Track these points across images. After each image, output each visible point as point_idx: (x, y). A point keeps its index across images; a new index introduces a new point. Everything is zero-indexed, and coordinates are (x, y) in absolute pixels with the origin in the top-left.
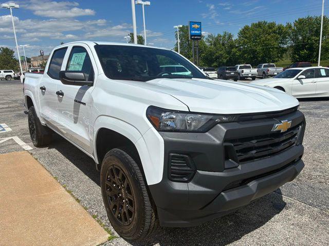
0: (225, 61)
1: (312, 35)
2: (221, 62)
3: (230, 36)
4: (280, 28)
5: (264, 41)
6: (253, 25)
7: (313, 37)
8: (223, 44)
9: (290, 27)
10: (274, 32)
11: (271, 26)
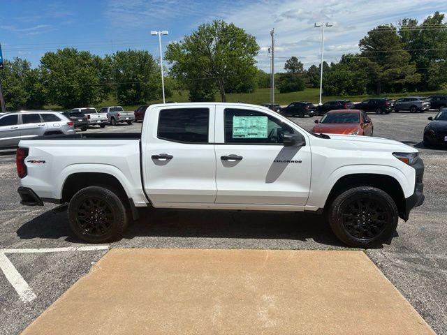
0: (24, 100)
1: (137, 73)
2: (18, 103)
3: (25, 65)
4: (97, 60)
5: (80, 76)
6: (59, 52)
7: (139, 75)
8: (17, 76)
9: (110, 60)
10: (91, 65)
11: (85, 56)
